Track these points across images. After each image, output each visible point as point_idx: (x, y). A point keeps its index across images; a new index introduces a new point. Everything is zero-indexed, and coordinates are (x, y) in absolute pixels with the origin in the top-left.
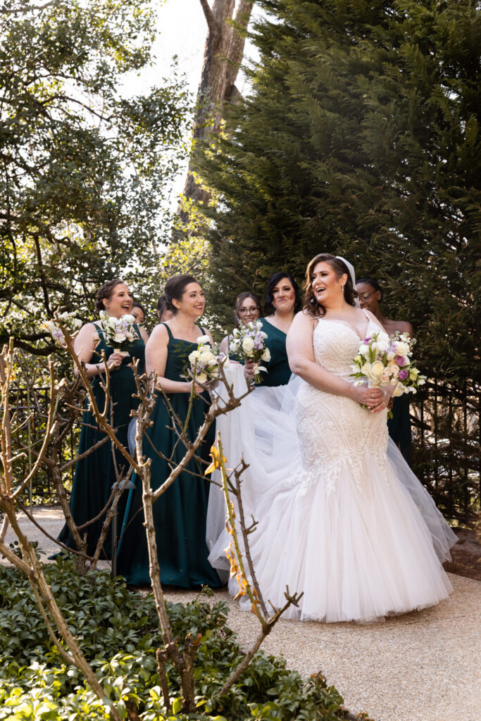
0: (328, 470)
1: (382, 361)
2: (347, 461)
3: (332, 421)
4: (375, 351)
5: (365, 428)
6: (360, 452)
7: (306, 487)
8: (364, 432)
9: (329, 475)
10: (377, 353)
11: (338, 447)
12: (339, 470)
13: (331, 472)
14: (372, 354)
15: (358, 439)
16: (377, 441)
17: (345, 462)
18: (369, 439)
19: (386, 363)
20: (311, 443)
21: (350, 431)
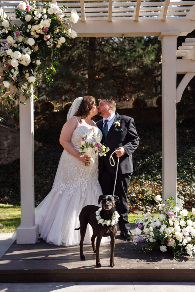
0: (72, 186)
1: (91, 146)
2: (80, 183)
3: (77, 167)
4: (88, 142)
5: (89, 171)
6: (87, 180)
7: (62, 191)
8: (89, 172)
9: (72, 188)
10: (89, 143)
11: (77, 178)
12: (77, 186)
13: (73, 187)
14: (86, 144)
15: (86, 175)
16: (94, 176)
17: (79, 184)
18: (91, 175)
19: (93, 147)
20: (67, 174)
21: (83, 172)
